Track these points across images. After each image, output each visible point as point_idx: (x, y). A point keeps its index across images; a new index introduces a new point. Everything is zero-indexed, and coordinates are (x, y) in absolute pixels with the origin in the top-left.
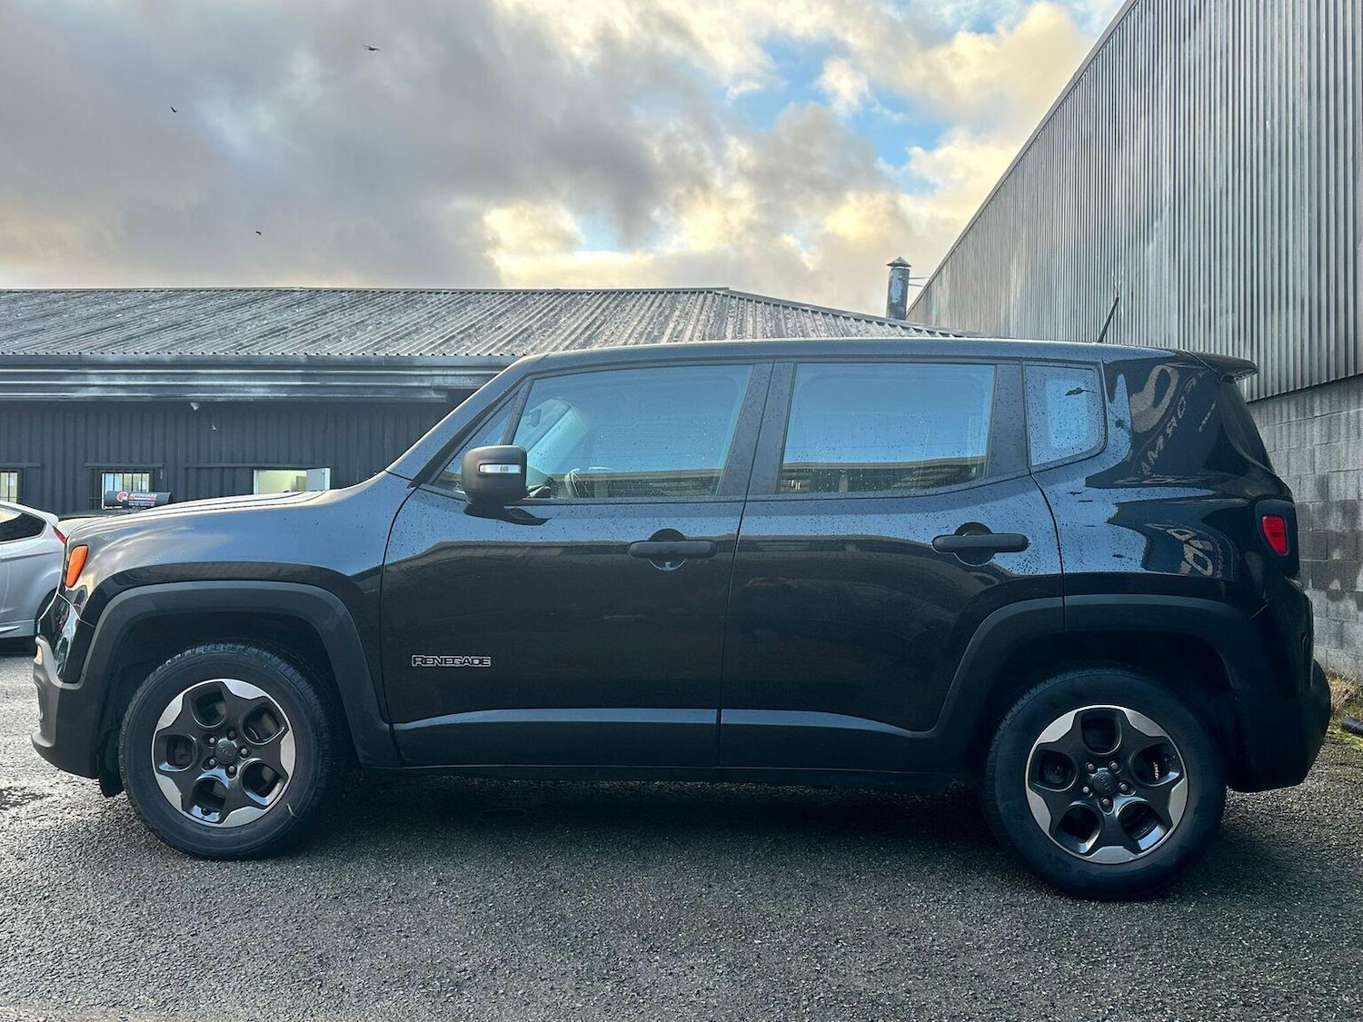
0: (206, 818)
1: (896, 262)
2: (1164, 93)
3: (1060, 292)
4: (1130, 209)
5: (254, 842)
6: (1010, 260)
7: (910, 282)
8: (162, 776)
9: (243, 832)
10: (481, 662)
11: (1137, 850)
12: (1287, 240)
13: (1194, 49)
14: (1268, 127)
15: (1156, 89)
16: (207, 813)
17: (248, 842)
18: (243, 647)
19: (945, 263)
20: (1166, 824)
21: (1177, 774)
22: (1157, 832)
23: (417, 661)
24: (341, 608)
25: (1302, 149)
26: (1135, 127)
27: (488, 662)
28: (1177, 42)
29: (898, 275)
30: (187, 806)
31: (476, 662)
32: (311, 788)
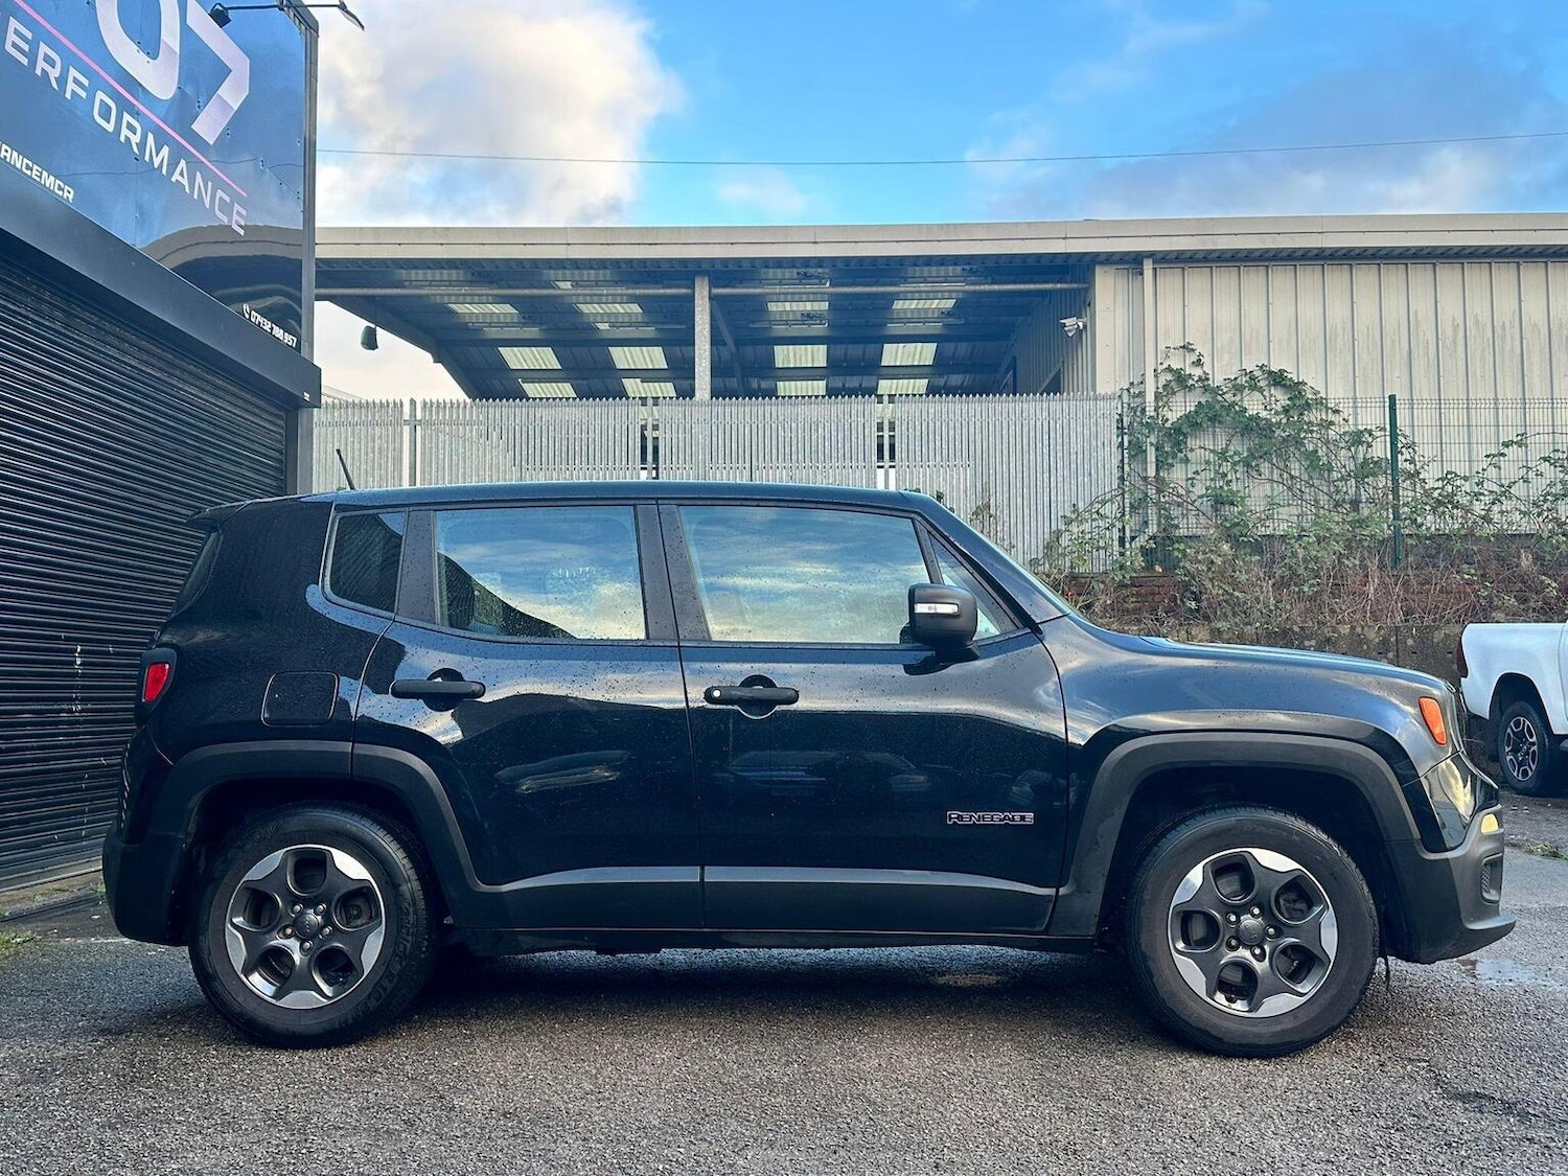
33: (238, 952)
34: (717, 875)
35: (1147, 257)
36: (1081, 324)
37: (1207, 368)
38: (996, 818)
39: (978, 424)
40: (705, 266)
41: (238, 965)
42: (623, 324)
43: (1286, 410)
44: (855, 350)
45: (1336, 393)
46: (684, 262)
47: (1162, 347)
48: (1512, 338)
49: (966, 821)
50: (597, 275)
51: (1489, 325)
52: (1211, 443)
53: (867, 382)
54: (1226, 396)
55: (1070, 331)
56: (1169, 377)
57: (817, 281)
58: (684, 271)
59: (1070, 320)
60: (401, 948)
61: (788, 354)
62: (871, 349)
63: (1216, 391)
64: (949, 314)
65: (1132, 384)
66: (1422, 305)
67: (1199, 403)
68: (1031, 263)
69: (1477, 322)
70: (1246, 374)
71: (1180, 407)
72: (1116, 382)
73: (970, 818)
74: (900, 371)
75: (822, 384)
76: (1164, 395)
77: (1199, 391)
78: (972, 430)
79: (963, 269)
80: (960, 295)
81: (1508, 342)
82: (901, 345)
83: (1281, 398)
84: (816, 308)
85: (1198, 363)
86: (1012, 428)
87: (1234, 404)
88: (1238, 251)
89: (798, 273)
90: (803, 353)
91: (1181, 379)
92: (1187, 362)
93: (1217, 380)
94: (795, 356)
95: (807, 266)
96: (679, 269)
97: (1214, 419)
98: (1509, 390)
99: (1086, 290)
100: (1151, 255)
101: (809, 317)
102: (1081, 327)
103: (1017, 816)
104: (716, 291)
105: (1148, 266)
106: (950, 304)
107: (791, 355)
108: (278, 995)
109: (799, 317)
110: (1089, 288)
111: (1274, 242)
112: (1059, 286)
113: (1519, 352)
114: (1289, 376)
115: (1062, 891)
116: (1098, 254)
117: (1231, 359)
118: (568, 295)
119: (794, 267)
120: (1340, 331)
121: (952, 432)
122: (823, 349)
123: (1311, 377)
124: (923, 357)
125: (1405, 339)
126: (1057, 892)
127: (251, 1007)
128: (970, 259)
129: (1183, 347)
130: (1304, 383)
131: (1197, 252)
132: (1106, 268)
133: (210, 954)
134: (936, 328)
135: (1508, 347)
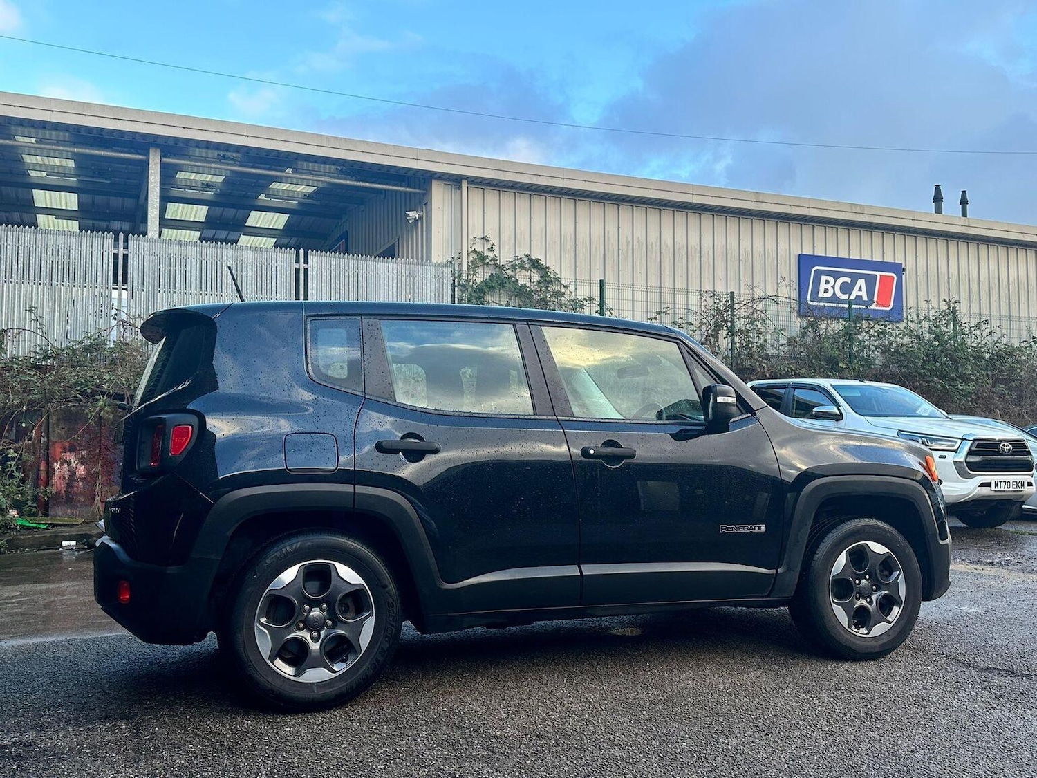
33: (265, 645)
34: (590, 570)
35: (465, 179)
36: (417, 216)
37: (496, 253)
38: (744, 528)
39: (364, 275)
40: (160, 141)
41: (265, 654)
42: (58, 174)
43: (539, 282)
44: (230, 212)
45: (566, 276)
46: (145, 136)
47: (471, 237)
48: (656, 252)
49: (730, 531)
50: (58, 136)
51: (645, 243)
52: (497, 299)
53: (233, 235)
54: (507, 272)
55: (410, 219)
56: (475, 256)
57: (233, 162)
58: (143, 143)
59: (413, 212)
60: (389, 632)
61: (177, 210)
62: (241, 213)
63: (501, 267)
64: (310, 196)
65: (453, 258)
66: (611, 228)
67: (492, 274)
68: (392, 171)
69: (639, 242)
70: (518, 259)
71: (482, 275)
72: (443, 256)
73: (731, 529)
74: (260, 231)
75: (198, 234)
76: (473, 266)
77: (492, 267)
78: (360, 278)
79: (337, 169)
80: (321, 185)
81: (654, 253)
82: (264, 213)
83: (536, 276)
84: (213, 180)
85: (491, 249)
86: (386, 280)
87: (512, 277)
88: (516, 183)
89: (218, 155)
90: (189, 210)
91: (482, 258)
92: (486, 248)
93: (502, 262)
94: (182, 212)
95: (227, 150)
96: (138, 140)
97: (502, 285)
98: (653, 282)
99: (424, 195)
100: (467, 178)
101: (207, 185)
102: (417, 218)
103: (757, 527)
104: (165, 160)
105: (464, 185)
106: (310, 190)
107: (180, 211)
108: (297, 675)
109: (199, 184)
110: (425, 194)
111: (537, 181)
112: (408, 189)
113: (659, 260)
114: (542, 263)
115: (780, 571)
116: (436, 173)
117: (510, 249)
118: (21, 146)
119: (217, 149)
120: (568, 238)
121: (347, 279)
122: (205, 209)
123: (552, 263)
124: (278, 223)
125: (602, 247)
126: (777, 571)
127: (278, 684)
128: (344, 162)
129: (483, 238)
130: (549, 268)
131: (493, 180)
132: (439, 182)
133: (245, 647)
134: (293, 204)
135: (653, 257)
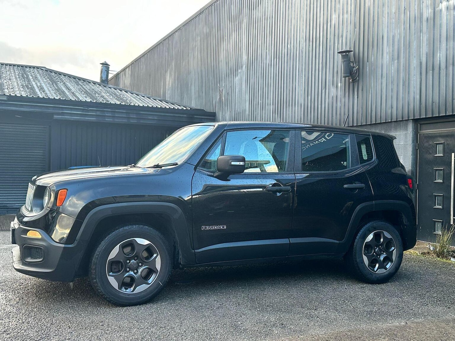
0: (127, 291)
1: (104, 63)
2: (244, 25)
3: (193, 88)
4: (227, 63)
5: (147, 297)
6: (166, 72)
7: (110, 72)
8: (110, 277)
9: (143, 294)
10: (223, 227)
11: (386, 269)
12: (295, 85)
13: (257, 14)
14: (289, 47)
15: (240, 23)
16: (126, 289)
17: (145, 297)
18: (142, 226)
19: (127, 67)
20: (392, 261)
21: (394, 248)
22: (389, 264)
23: (203, 228)
24: (180, 210)
25: (302, 57)
26: (230, 35)
27: (225, 227)
28: (250, 9)
29: (105, 69)
30: (120, 288)
31: (222, 227)
32: (167, 275)
